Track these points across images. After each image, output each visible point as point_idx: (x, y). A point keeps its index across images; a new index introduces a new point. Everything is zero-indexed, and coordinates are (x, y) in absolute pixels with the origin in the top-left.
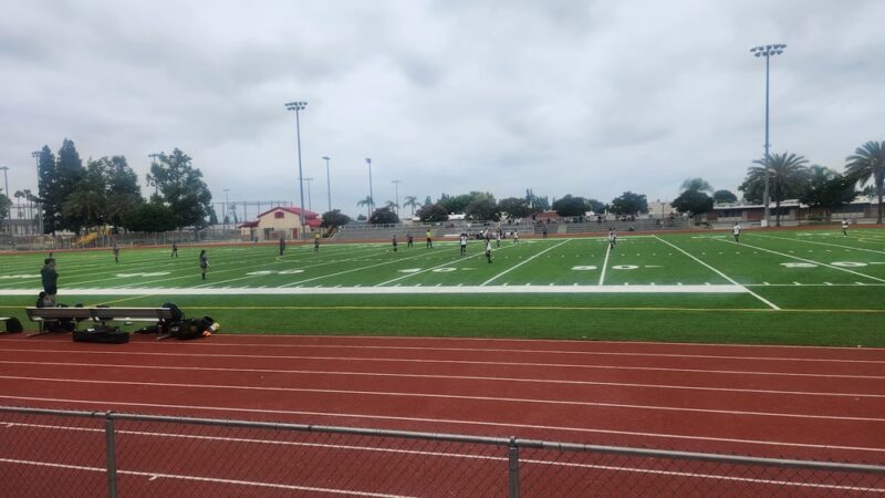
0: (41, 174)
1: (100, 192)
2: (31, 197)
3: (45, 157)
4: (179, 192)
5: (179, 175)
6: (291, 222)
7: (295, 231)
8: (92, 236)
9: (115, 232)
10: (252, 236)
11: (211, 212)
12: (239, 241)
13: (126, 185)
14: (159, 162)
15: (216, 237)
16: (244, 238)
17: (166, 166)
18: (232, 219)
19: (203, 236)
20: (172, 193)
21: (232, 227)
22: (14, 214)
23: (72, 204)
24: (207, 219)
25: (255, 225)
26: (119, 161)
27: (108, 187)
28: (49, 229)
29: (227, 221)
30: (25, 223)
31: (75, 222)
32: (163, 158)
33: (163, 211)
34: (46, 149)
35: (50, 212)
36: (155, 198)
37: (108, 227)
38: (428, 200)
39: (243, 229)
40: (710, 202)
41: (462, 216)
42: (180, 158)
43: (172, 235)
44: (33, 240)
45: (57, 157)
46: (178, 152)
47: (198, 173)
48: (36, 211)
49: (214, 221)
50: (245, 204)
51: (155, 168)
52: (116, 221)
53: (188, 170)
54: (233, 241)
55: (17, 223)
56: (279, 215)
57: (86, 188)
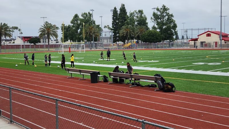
0: (113, 18)
1: (133, 26)
2: (109, 28)
3: (115, 11)
4: (164, 24)
5: (163, 17)
6: (215, 38)
7: (216, 43)
8: (129, 44)
9: (137, 42)
10: (195, 46)
11: (176, 33)
12: (189, 48)
13: (143, 22)
14: (156, 11)
15: (178, 45)
16: (191, 46)
17: (159, 13)
18: (185, 37)
19: (172, 45)
20: (159, 24)
21: (185, 41)
22: (103, 35)
23: (123, 31)
24: (174, 37)
25: (196, 40)
26: (141, 12)
27: (136, 23)
28: (115, 41)
29: (183, 37)
30: (106, 38)
31: (123, 39)
32: (158, 9)
33: (156, 33)
34: (115, 8)
35: (115, 33)
36: (154, 28)
37: (135, 40)
39: (190, 41)
42: (165, 9)
43: (159, 44)
44: (109, 45)
45: (119, 11)
46: (164, 6)
47: (172, 16)
48: (111, 34)
49: (177, 38)
50: (192, 30)
51: (154, 14)
52: (138, 38)
53: (168, 14)
54: (186, 48)
55: (105, 38)
56: (209, 35)
57: (128, 24)
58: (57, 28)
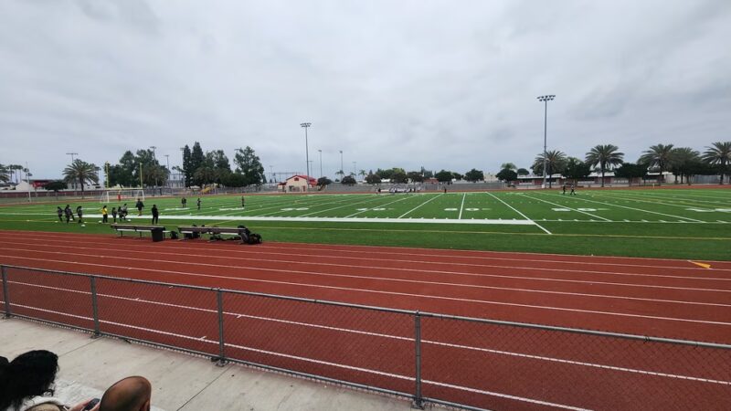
0: (184, 158)
1: (212, 168)
2: (179, 170)
3: (186, 150)
4: (249, 167)
5: (248, 159)
6: (303, 183)
7: (304, 187)
8: (207, 189)
9: (218, 187)
10: (283, 190)
11: (264, 177)
12: (277, 192)
13: (223, 163)
14: (239, 153)
15: (266, 190)
16: (280, 190)
17: (243, 155)
18: (273, 181)
19: (260, 189)
20: (245, 167)
21: (274, 185)
22: (171, 178)
23: (198, 174)
24: (262, 181)
25: (284, 184)
26: (221, 152)
27: (215, 165)
28: (188, 185)
29: (271, 181)
30: (177, 182)
31: (199, 183)
32: (241, 151)
33: (240, 176)
34: (187, 147)
35: (188, 177)
36: (238, 170)
37: (215, 185)
38: (371, 172)
39: (279, 186)
40: (516, 175)
41: (388, 180)
42: (249, 151)
43: (245, 189)
44: (180, 190)
45: (192, 150)
46: (248, 148)
47: (258, 158)
48: (182, 177)
49: (265, 181)
50: (280, 173)
51: (237, 156)
52: (219, 182)
53: (253, 157)
54: (274, 192)
55: (174, 182)
56: (297, 179)
57: (205, 165)
58: (97, 169)
